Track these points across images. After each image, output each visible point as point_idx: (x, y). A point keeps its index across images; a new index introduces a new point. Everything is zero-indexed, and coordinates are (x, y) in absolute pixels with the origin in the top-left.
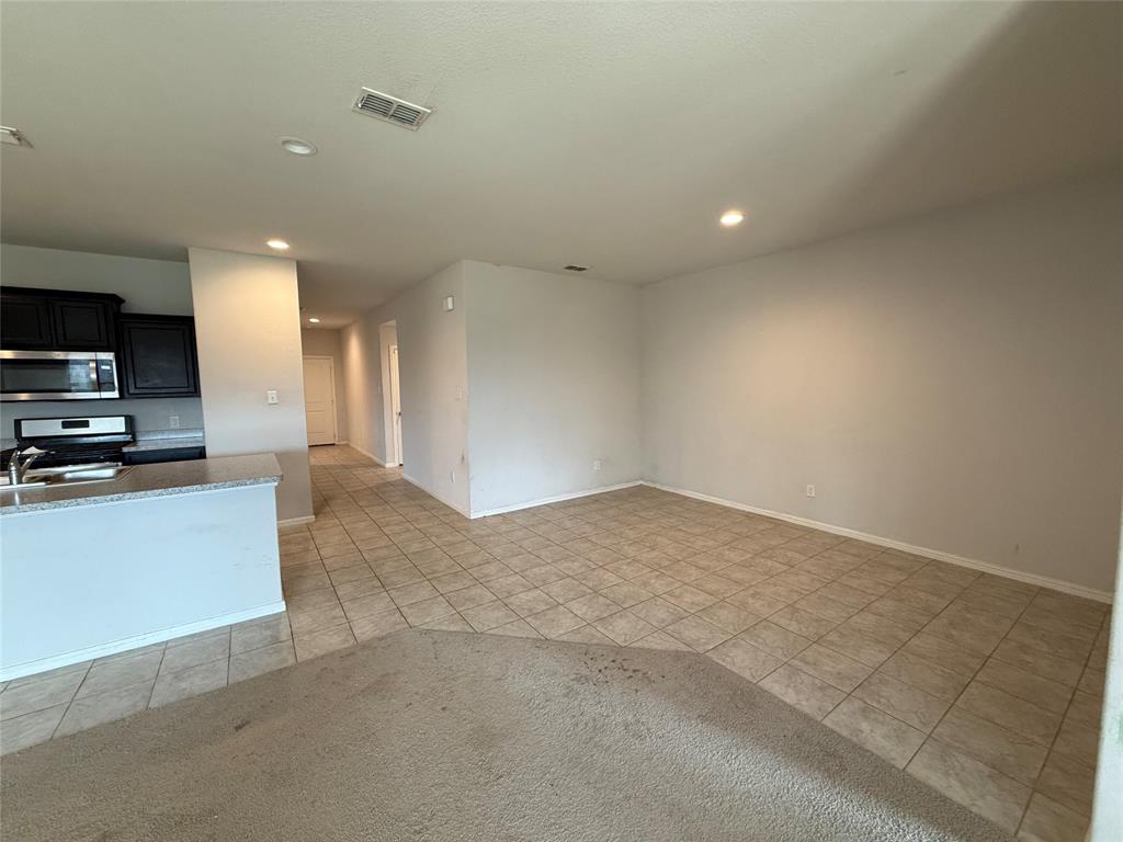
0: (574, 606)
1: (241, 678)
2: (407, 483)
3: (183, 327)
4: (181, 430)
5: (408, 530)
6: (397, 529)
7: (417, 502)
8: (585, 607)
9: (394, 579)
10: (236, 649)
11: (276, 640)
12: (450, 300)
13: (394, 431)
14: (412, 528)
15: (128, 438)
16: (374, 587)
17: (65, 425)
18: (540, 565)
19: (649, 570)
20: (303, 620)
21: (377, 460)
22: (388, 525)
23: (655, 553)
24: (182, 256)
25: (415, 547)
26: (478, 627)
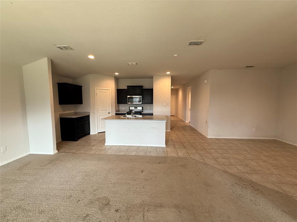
0: (238, 167)
1: (159, 156)
2: (191, 126)
3: (151, 90)
4: (149, 110)
5: (191, 137)
6: (188, 136)
7: (194, 131)
8: (242, 168)
9: (187, 147)
10: (158, 151)
11: (164, 151)
12: (206, 80)
13: (189, 114)
14: (192, 137)
15: (142, 111)
16: (183, 147)
17: (135, 108)
18: (228, 154)
19: (271, 166)
20: (169, 150)
21: (184, 120)
22: (186, 135)
23: (276, 162)
24: (152, 77)
25: (192, 141)
26: (208, 163)
